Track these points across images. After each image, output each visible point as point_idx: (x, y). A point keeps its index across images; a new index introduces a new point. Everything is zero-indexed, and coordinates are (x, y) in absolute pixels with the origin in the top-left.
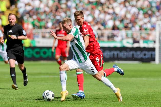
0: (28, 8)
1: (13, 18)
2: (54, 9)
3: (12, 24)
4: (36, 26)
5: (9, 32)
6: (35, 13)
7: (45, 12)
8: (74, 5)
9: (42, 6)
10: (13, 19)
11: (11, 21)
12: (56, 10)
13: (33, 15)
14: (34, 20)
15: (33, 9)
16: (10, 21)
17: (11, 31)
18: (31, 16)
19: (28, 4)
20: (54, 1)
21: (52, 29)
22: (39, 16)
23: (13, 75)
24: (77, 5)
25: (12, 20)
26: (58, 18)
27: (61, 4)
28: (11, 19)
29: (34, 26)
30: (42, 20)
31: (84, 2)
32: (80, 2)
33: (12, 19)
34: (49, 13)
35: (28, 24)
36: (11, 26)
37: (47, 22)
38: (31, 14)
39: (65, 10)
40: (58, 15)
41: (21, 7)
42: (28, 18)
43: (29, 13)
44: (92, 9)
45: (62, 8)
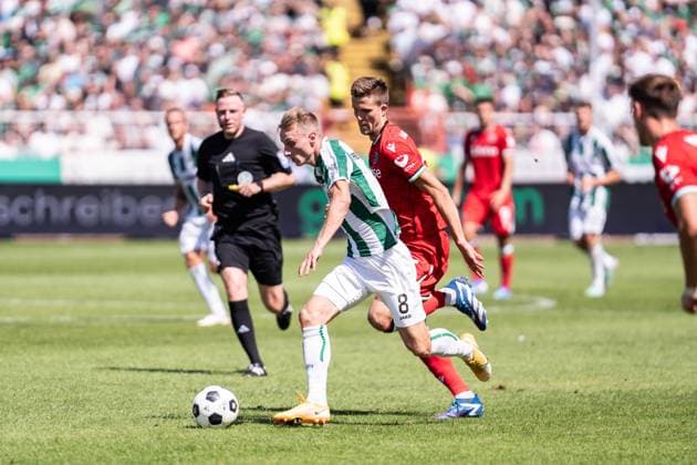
0: (431, 33)
1: (233, 107)
2: (528, 34)
3: (228, 131)
4: (457, 103)
5: (224, 160)
6: (457, 54)
7: (493, 47)
8: (604, 17)
9: (483, 23)
10: (232, 111)
11: (226, 120)
12: (537, 39)
13: (447, 60)
14: (452, 77)
15: (448, 36)
16: (223, 117)
17: (230, 158)
18: (439, 64)
19: (429, 18)
20: (531, 5)
21: (520, 111)
22: (470, 61)
23: (244, 329)
24: (615, 16)
25: (229, 115)
26: (543, 67)
27: (553, 15)
28: (224, 112)
29: (452, 99)
30: (483, 77)
31: (642, 9)
32: (628, 7)
33: (228, 113)
34: (508, 51)
35: (427, 94)
36: (227, 137)
37: (502, 86)
38: (440, 54)
39: (568, 37)
40: (544, 59)
41: (402, 30)
42: (428, 70)
43: (434, 53)
44: (675, 32)
45: (558, 32)
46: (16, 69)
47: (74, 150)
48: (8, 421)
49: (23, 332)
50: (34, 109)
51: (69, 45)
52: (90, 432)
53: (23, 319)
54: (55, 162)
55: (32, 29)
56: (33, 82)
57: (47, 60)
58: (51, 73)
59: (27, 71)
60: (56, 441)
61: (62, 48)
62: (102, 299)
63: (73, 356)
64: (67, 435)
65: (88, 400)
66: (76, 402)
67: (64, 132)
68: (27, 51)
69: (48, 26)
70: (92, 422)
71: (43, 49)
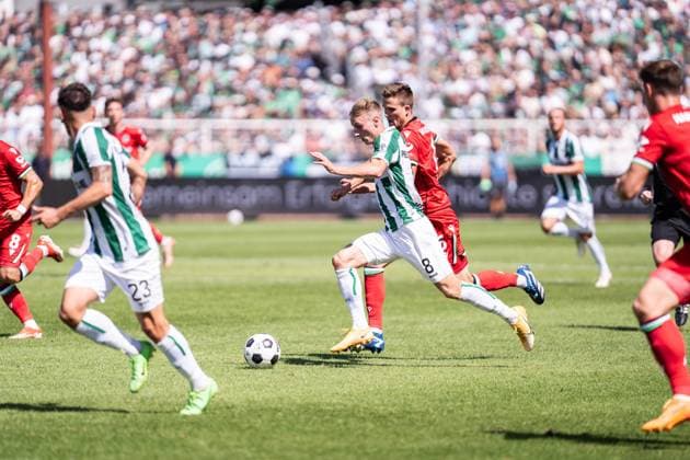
46: (566, 88)
47: (612, 149)
48: (559, 358)
49: (571, 289)
50: (581, 118)
51: (608, 69)
52: (622, 367)
53: (571, 280)
54: (598, 160)
55: (579, 57)
56: (580, 98)
57: (590, 81)
58: (594, 90)
59: (575, 89)
60: (596, 373)
61: (603, 72)
62: (632, 264)
63: (609, 308)
64: (604, 370)
65: (620, 343)
66: (611, 343)
67: (603, 136)
68: (576, 73)
69: (592, 55)
70: (623, 359)
71: (587, 72)
